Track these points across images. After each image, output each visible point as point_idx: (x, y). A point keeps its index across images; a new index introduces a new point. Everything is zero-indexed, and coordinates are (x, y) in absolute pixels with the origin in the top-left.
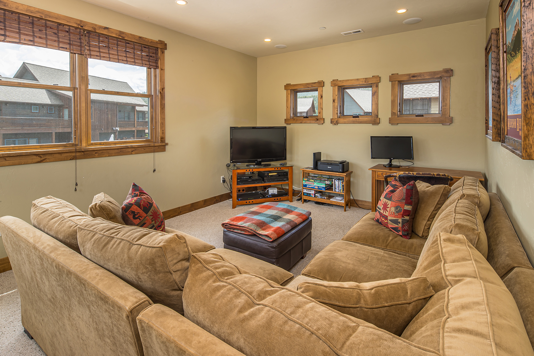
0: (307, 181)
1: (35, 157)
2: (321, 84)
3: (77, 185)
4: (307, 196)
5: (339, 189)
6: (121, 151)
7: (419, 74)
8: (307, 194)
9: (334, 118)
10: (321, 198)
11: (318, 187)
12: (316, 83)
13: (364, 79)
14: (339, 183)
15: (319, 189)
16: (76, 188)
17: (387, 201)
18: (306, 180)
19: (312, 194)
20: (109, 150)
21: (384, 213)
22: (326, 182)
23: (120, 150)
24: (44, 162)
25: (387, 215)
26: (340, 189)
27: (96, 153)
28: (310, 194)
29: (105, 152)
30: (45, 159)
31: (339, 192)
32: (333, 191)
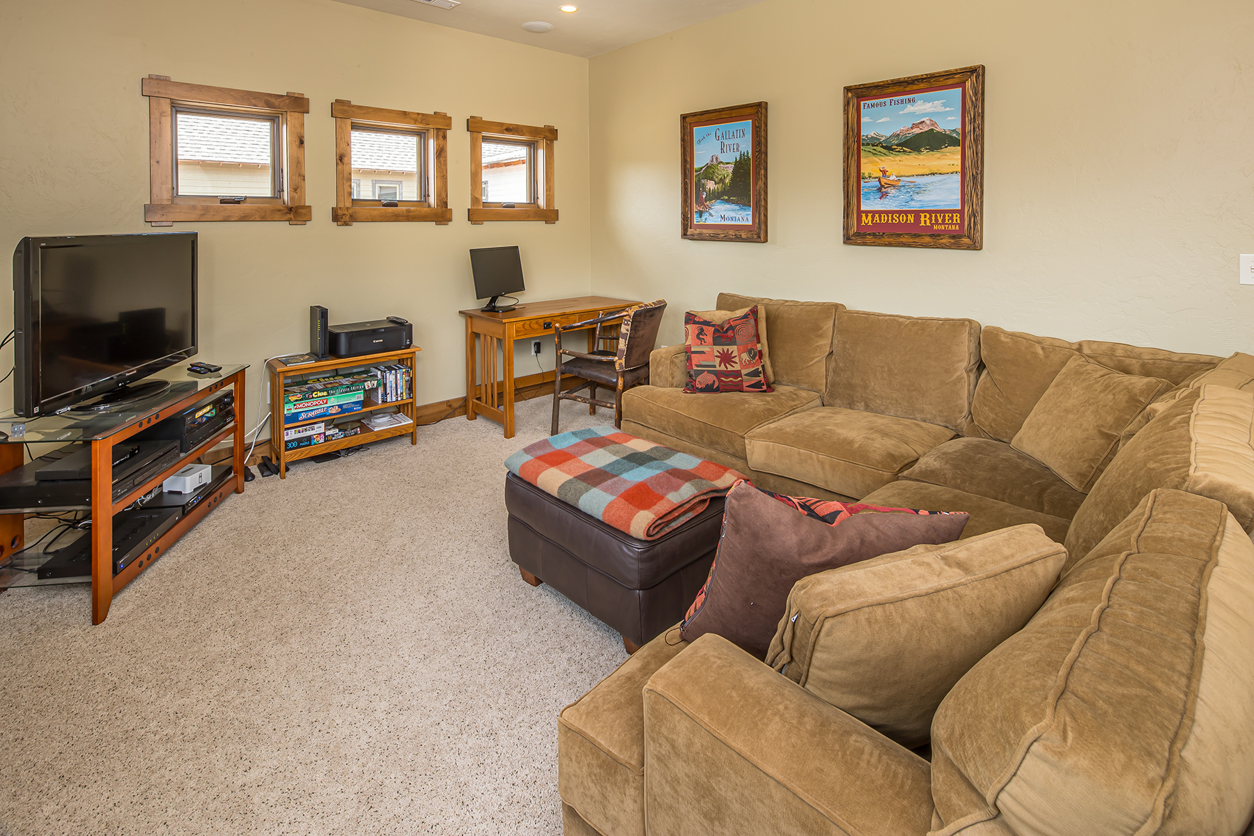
0: (301, 400)
2: (299, 104)
4: (299, 447)
5: (397, 394)
7: (515, 126)
8: (299, 440)
9: (341, 205)
10: (345, 437)
11: (340, 406)
12: (283, 96)
13: (418, 114)
14: (396, 377)
15: (343, 411)
17: (726, 348)
18: (296, 401)
19: (315, 437)
21: (730, 368)
22: (366, 384)
25: (739, 369)
26: (399, 393)
28: (309, 438)
31: (397, 400)
32: (377, 404)
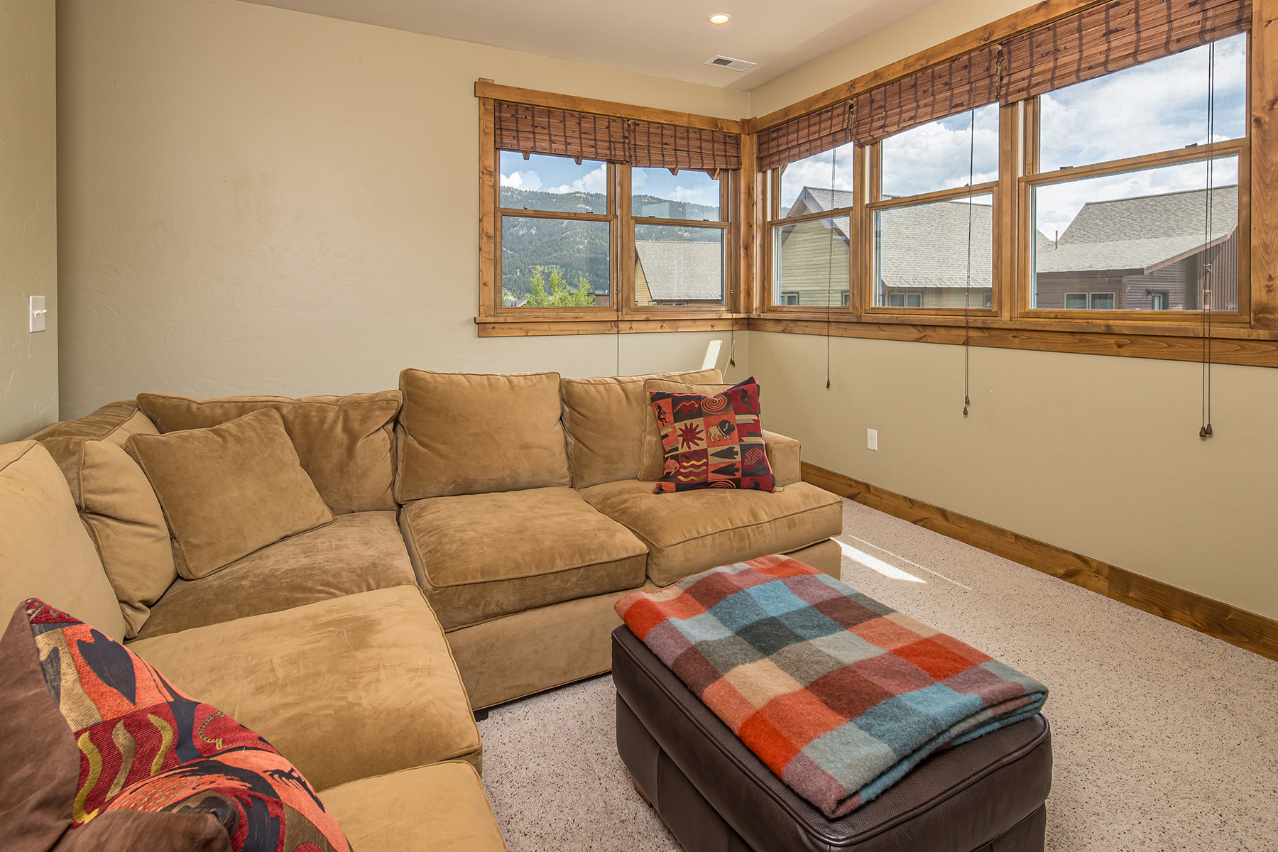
1: (912, 330)
3: (967, 402)
6: (1080, 341)
16: (965, 408)
20: (1046, 335)
23: (1078, 336)
24: (924, 342)
27: (1014, 337)
29: (1035, 338)
30: (926, 335)
